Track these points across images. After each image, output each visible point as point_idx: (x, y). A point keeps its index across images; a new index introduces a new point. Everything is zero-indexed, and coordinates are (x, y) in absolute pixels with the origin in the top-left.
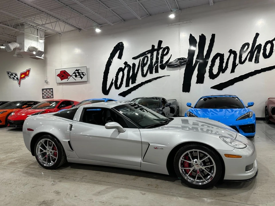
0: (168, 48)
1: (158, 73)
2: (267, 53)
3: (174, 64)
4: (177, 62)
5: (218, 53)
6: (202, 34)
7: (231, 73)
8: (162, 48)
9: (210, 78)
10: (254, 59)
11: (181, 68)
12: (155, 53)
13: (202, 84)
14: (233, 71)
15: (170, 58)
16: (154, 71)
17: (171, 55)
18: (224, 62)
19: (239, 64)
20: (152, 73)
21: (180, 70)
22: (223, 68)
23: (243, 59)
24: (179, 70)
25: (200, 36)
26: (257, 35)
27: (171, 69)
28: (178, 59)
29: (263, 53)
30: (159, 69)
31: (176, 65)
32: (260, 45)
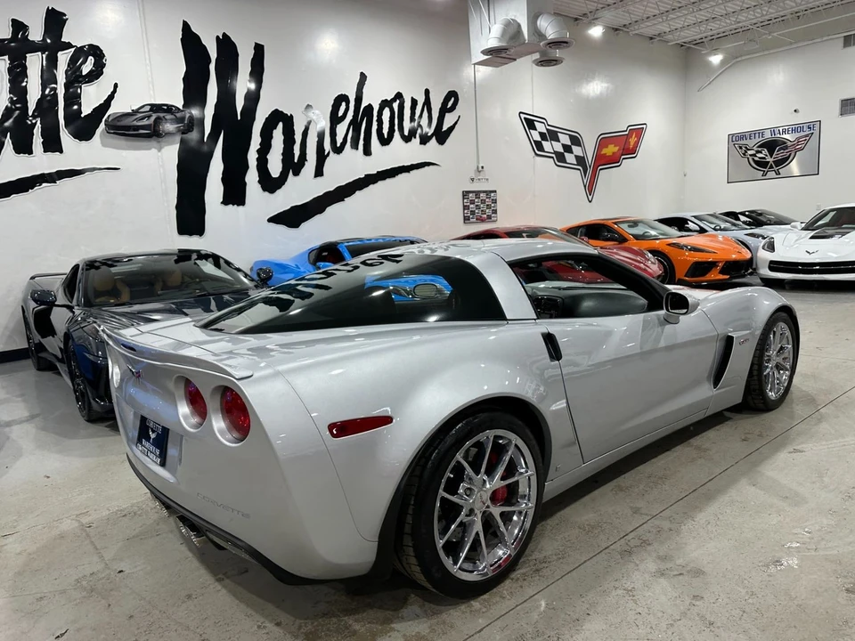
0: (96, 52)
1: (61, 152)
2: (385, 131)
3: (135, 123)
4: (149, 117)
5: (277, 110)
6: (224, 35)
7: (315, 177)
8: (69, 46)
9: (264, 189)
10: (361, 142)
11: (163, 144)
12: (35, 62)
13: (241, 207)
14: (319, 172)
15: (111, 97)
16: (38, 141)
17: (116, 86)
18: (294, 142)
19: (331, 153)
20: (30, 152)
21: (159, 151)
22: (296, 161)
23: (339, 140)
24: (154, 151)
25: (218, 37)
26: (363, 77)
27: (121, 141)
28: (151, 105)
29: (377, 130)
30: (66, 137)
31: (143, 127)
32: (370, 107)
